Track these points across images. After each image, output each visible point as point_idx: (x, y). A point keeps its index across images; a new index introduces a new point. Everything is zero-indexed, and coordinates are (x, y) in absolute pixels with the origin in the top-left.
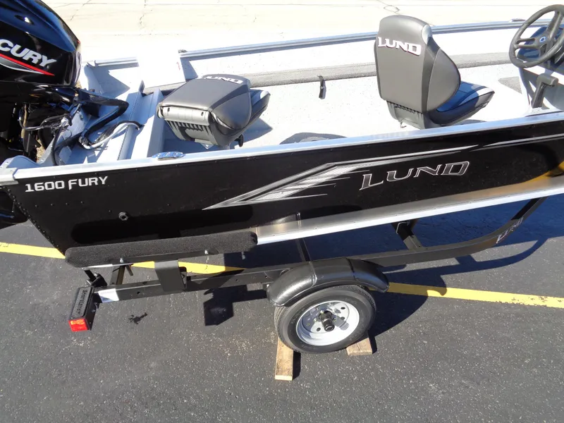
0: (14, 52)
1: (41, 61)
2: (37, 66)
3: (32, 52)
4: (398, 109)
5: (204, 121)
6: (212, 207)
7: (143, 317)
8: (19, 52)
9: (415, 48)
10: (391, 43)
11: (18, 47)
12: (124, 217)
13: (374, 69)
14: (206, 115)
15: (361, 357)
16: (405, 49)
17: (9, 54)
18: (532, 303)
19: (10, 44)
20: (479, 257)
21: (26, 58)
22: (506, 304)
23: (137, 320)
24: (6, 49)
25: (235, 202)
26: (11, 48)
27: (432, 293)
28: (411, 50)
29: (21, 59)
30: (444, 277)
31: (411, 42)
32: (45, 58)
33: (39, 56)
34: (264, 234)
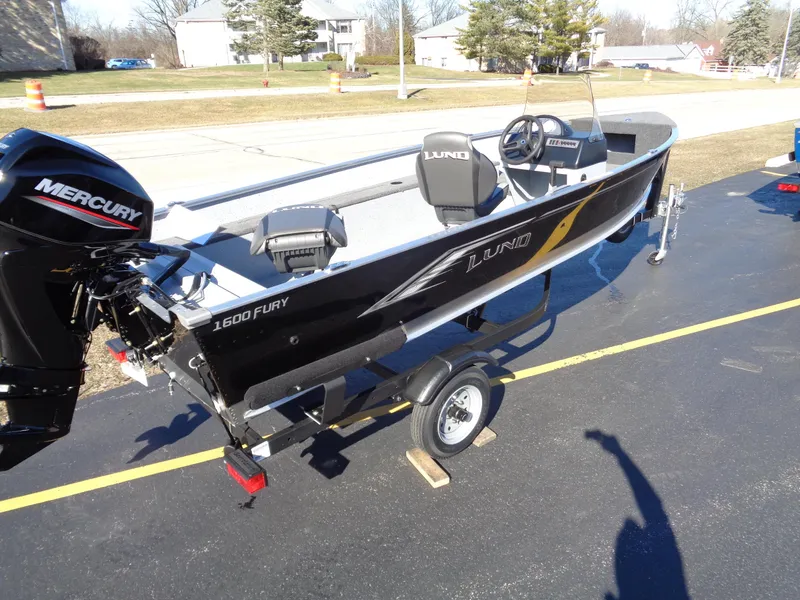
0: (105, 210)
1: (129, 215)
2: (126, 221)
3: (123, 207)
4: (445, 210)
5: (319, 243)
6: (365, 313)
7: (252, 500)
8: (110, 208)
9: (463, 155)
10: (439, 155)
11: (110, 203)
12: (295, 341)
13: (416, 180)
14: (321, 237)
15: (489, 444)
16: (454, 157)
17: (100, 212)
18: (579, 361)
19: (103, 200)
20: (519, 342)
21: (116, 214)
22: (562, 368)
23: (248, 505)
24: (99, 207)
25: (382, 304)
26: (103, 205)
27: (505, 381)
28: (460, 157)
29: (111, 216)
30: (504, 366)
31: (459, 150)
32: (133, 211)
33: (128, 210)
34: (411, 329)
